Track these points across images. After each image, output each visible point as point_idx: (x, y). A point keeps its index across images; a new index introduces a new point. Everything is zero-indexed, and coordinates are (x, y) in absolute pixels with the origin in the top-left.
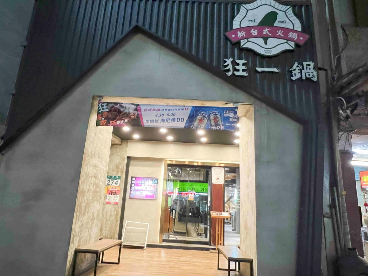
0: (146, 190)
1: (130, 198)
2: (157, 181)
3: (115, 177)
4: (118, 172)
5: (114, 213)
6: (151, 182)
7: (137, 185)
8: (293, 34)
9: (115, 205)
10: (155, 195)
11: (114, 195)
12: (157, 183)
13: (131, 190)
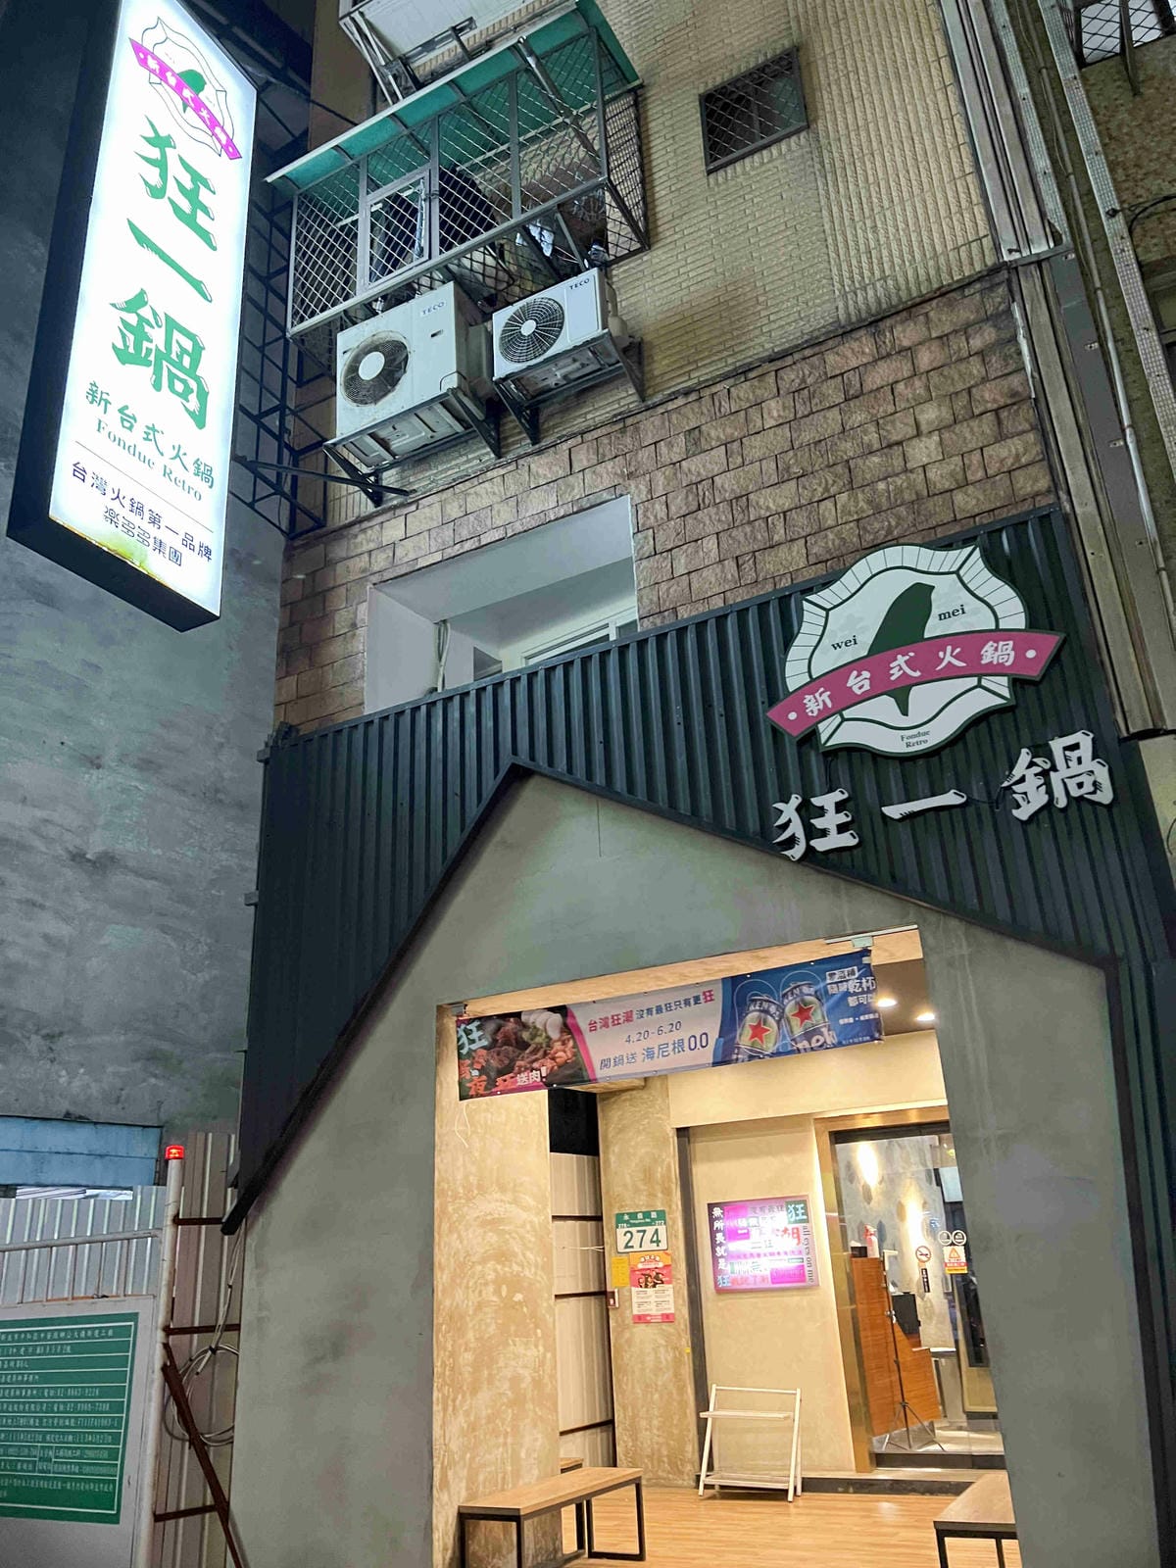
0: (771, 1250)
1: (720, 1291)
2: (805, 1208)
3: (647, 1214)
4: (652, 1195)
5: (665, 1357)
6: (781, 1218)
7: (733, 1235)
8: (996, 649)
9: (665, 1326)
10: (807, 1269)
11: (654, 1286)
12: (805, 1217)
13: (715, 1259)
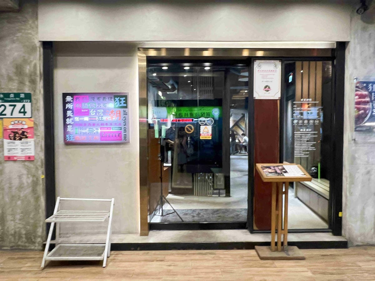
0: (102, 122)
1: (68, 144)
2: (126, 100)
3: (17, 95)
4: (22, 83)
5: (27, 180)
6: (111, 105)
7: (78, 112)
9: (26, 163)
10: (123, 134)
11: (20, 139)
12: (125, 105)
13: (65, 125)
